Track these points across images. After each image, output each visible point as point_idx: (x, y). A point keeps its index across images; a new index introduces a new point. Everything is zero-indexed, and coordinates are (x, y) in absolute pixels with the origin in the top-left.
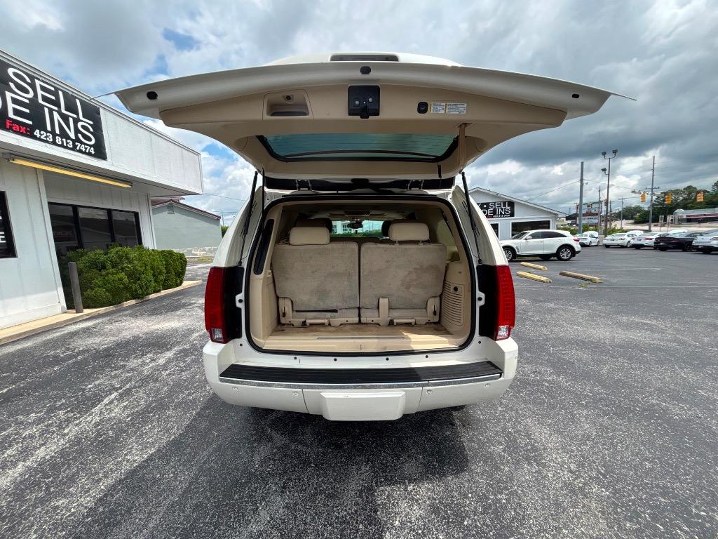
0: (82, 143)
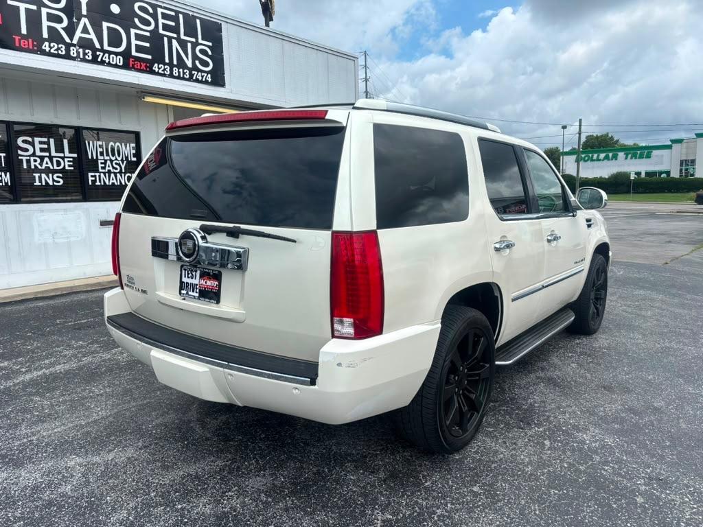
0: (199, 70)
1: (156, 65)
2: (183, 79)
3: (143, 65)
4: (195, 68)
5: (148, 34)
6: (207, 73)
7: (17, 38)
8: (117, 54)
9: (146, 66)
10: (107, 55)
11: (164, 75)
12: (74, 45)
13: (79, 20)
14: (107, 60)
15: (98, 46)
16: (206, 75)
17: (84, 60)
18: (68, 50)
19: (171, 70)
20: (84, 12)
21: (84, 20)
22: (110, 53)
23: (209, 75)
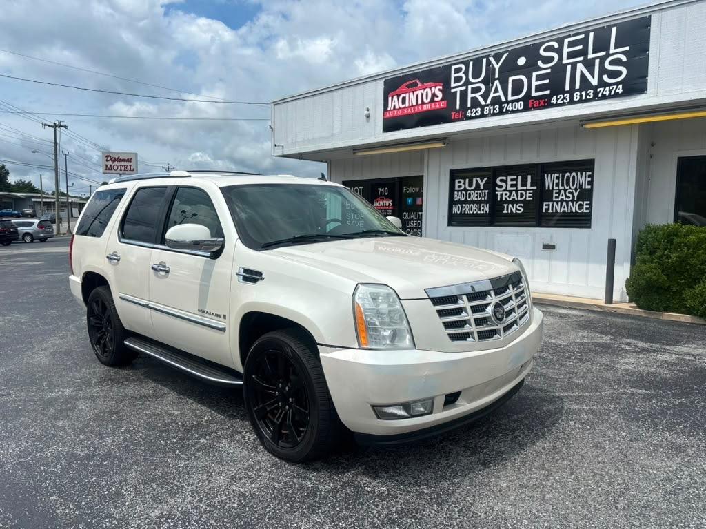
1: (555, 97)
2: (587, 100)
3: (542, 101)
4: (602, 84)
5: (549, 71)
6: (617, 84)
7: (453, 113)
8: (517, 101)
9: (544, 102)
10: (510, 104)
11: (564, 104)
12: (488, 105)
13: (493, 84)
14: (510, 109)
15: (503, 99)
16: (615, 87)
17: (494, 115)
18: (482, 111)
19: (571, 97)
20: (497, 76)
21: (497, 82)
22: (512, 102)
23: (620, 86)
